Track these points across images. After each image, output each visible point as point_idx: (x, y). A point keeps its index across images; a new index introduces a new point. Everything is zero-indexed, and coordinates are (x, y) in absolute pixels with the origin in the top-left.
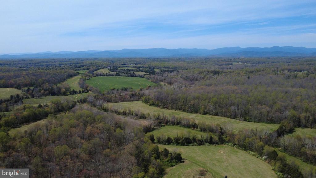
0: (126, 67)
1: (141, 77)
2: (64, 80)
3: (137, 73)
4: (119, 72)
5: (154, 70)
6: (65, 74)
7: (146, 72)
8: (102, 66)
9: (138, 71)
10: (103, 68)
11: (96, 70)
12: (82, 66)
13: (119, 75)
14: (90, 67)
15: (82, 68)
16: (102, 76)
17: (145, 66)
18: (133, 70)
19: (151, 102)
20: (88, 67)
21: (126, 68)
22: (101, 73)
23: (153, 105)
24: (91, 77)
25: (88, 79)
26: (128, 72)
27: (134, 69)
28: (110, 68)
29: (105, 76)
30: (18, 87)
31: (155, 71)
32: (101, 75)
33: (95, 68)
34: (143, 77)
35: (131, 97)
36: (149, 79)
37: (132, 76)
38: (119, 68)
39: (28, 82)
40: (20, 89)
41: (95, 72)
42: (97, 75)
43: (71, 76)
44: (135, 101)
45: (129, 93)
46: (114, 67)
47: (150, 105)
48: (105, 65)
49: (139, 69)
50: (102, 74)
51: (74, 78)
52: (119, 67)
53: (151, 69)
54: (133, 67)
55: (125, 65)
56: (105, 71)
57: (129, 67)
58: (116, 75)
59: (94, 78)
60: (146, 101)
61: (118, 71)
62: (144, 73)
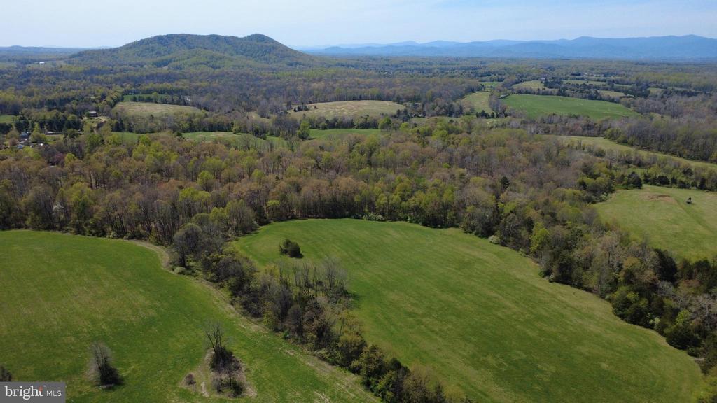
0: (583, 79)
1: (612, 101)
2: (462, 96)
3: (605, 94)
4: (565, 89)
5: (648, 89)
6: (463, 85)
7: (626, 92)
8: (528, 75)
9: (607, 89)
10: (530, 80)
11: (517, 83)
12: (488, 74)
13: (565, 95)
14: (504, 77)
15: (488, 78)
16: (530, 93)
17: (627, 80)
18: (595, 87)
19: (620, 138)
20: (500, 77)
21: (580, 83)
22: (528, 88)
23: (624, 142)
24: (509, 95)
25: (502, 98)
26: (585, 89)
27: (599, 84)
28: (546, 80)
29: (534, 94)
30: (399, 101)
31: (649, 92)
32: (527, 92)
33: (514, 78)
34: (618, 102)
35: (584, 129)
36: (629, 106)
37: (592, 98)
38: (565, 82)
39: (411, 95)
40: (402, 103)
41: (516, 87)
42: (520, 92)
43: (472, 90)
44: (591, 136)
45: (583, 122)
46: (553, 78)
47: (618, 143)
48: (534, 74)
49: (612, 86)
50: (529, 90)
51: (478, 94)
52: (566, 79)
53: (640, 87)
54: (598, 80)
55: (579, 75)
56: (535, 85)
57: (588, 80)
58: (558, 95)
59: (513, 96)
60: (612, 137)
61: (563, 86)
62: (622, 95)
